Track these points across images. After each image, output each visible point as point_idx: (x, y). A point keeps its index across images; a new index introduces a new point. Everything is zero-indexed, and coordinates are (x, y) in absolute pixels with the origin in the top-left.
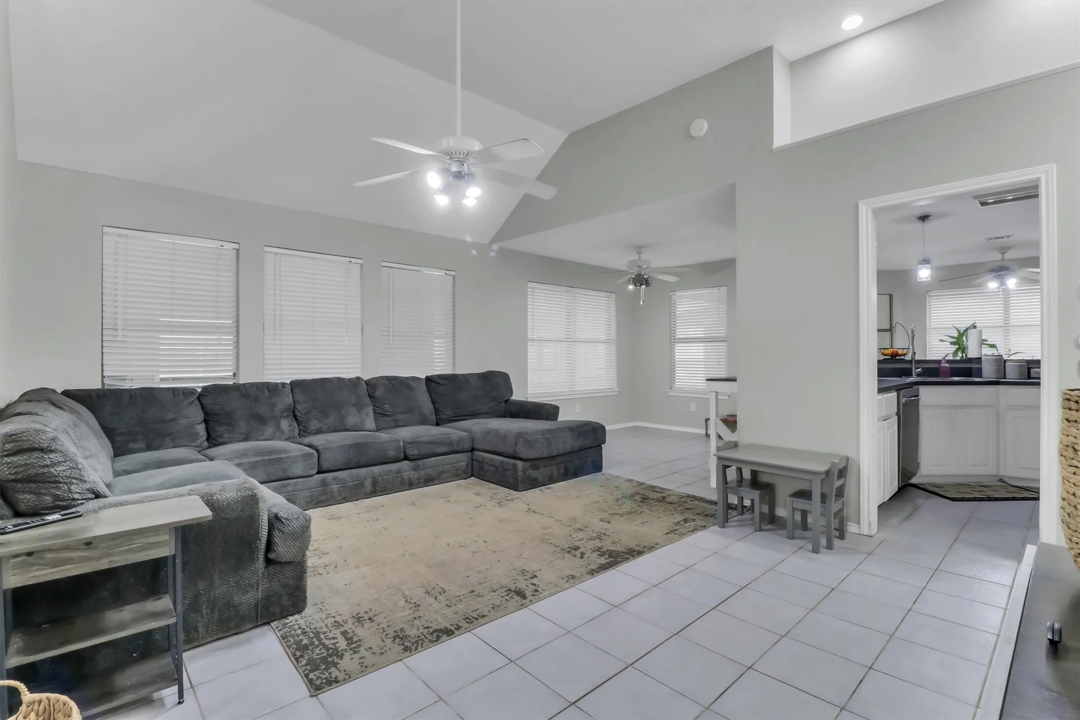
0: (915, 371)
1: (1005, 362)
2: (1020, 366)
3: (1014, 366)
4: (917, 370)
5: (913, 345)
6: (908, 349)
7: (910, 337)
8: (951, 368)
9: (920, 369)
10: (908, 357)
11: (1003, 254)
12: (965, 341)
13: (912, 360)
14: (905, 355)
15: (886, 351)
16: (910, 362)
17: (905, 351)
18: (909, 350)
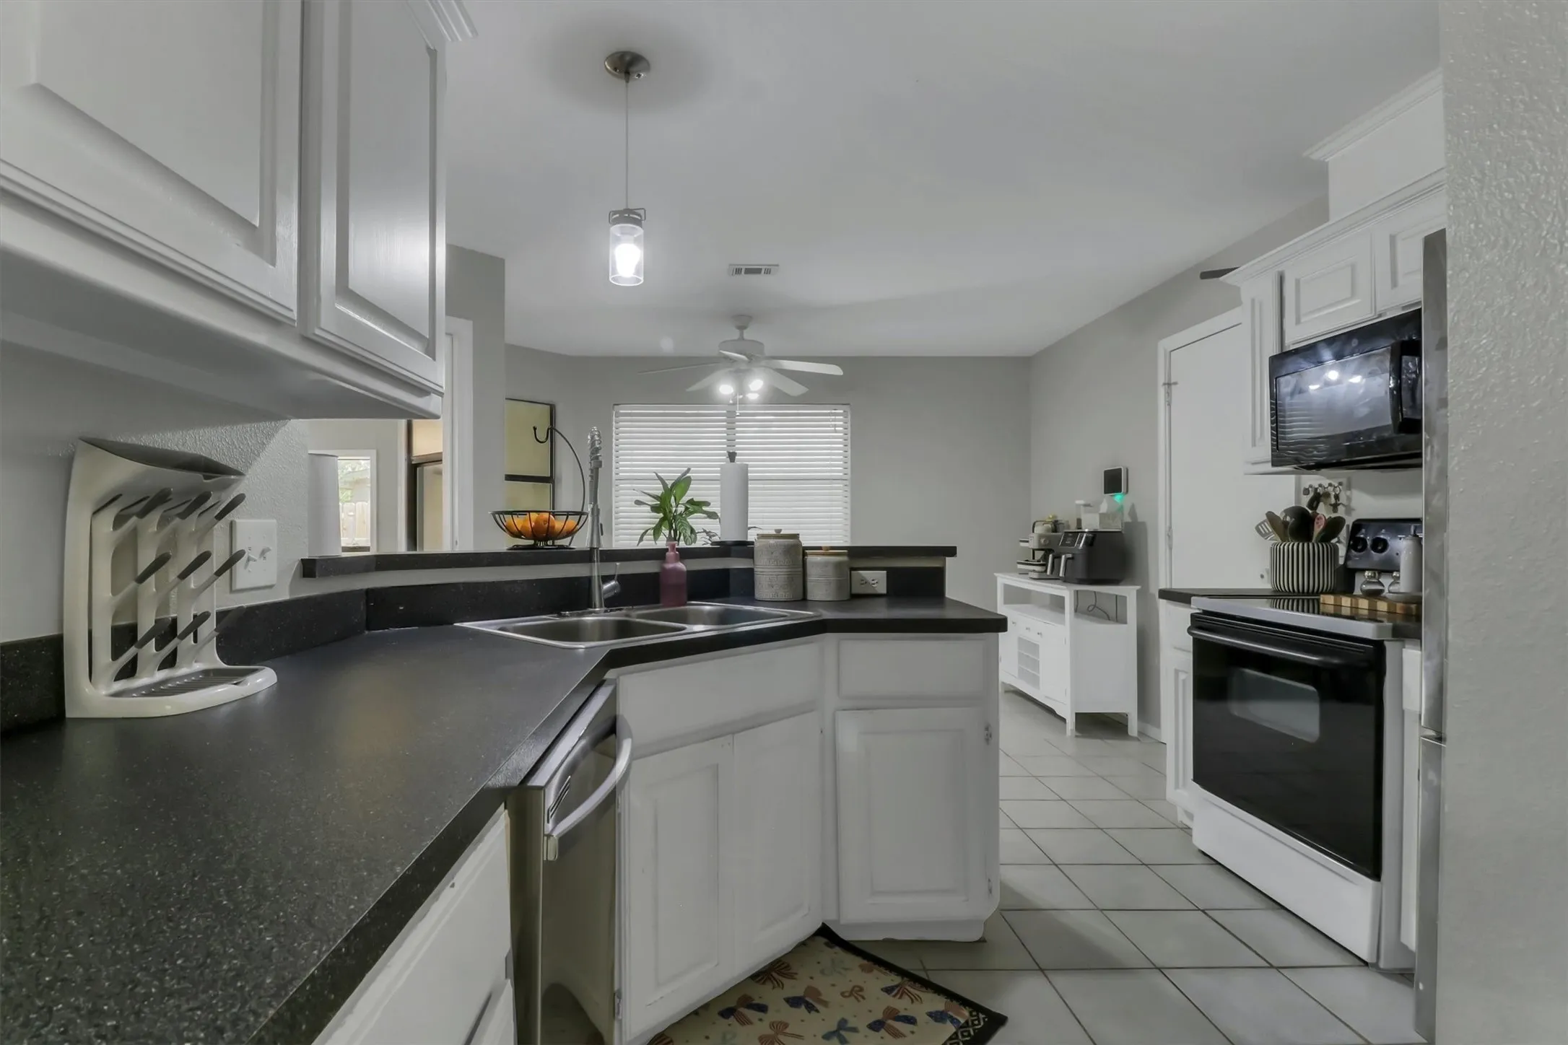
0: (600, 587)
1: (804, 555)
2: (838, 566)
3: (826, 564)
4: (606, 586)
5: (594, 499)
6: (580, 514)
7: (587, 473)
8: (691, 574)
9: (613, 583)
10: (581, 542)
11: (742, 328)
12: (674, 504)
13: (592, 549)
14: (571, 533)
15: (519, 522)
16: (585, 556)
17: (572, 521)
18: (584, 517)
